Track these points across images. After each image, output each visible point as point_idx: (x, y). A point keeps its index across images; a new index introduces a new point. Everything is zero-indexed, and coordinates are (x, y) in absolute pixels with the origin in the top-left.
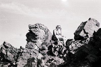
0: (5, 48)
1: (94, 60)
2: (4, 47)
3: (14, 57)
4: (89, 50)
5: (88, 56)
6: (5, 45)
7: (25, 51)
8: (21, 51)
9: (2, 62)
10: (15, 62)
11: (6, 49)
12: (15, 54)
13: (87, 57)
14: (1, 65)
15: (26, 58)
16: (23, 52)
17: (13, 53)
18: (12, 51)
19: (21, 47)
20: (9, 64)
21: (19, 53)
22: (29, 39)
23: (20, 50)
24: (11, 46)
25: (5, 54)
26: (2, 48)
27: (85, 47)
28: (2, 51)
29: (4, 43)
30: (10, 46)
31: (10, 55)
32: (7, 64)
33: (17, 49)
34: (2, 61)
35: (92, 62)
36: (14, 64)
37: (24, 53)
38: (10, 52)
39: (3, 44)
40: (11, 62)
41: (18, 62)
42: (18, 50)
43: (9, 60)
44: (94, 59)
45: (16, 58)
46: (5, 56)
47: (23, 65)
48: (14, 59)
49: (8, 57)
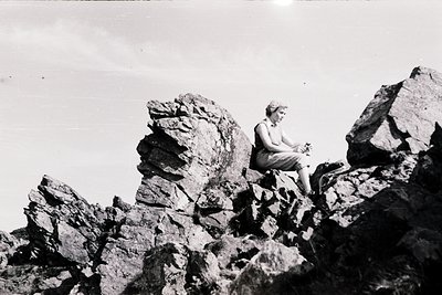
0: (48, 206)
1: (436, 251)
2: (43, 202)
3: (87, 244)
4: (411, 210)
5: (411, 234)
6: (49, 189)
7: (133, 216)
8: (118, 219)
9: (36, 268)
10: (91, 264)
11: (51, 210)
12: (92, 230)
13: (403, 240)
14: (33, 277)
15: (138, 247)
16: (124, 221)
17: (83, 224)
18: (77, 219)
19: (116, 200)
20: (66, 275)
21: (109, 224)
22: (150, 164)
23: (115, 213)
24: (75, 196)
25: (50, 229)
26: (33, 205)
27: (394, 194)
28: (35, 218)
29: (45, 182)
30: (69, 197)
31: (68, 236)
32: (56, 274)
33: (99, 209)
34: (35, 262)
35: (426, 259)
36: (88, 273)
37: (131, 224)
38: (70, 223)
39: (39, 187)
40: (75, 263)
41: (105, 263)
42: (105, 214)
43: (64, 254)
44: (437, 246)
45: (95, 247)
46: (50, 241)
47: (124, 277)
48: (85, 252)
49: (60, 243)
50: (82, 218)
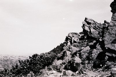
0: (87, 25)
2: (86, 24)
3: (99, 33)
6: (87, 21)
7: (111, 24)
8: (106, 26)
9: (87, 40)
10: (101, 38)
11: (88, 26)
12: (100, 30)
14: (86, 43)
15: (113, 32)
16: (108, 26)
17: (97, 28)
18: (95, 27)
20: (95, 41)
21: (104, 28)
22: (114, 10)
23: (105, 25)
24: (94, 21)
25: (89, 30)
26: (84, 25)
28: (85, 28)
29: (86, 19)
30: (93, 22)
31: (94, 32)
32: (92, 42)
33: (101, 24)
36: (101, 40)
37: (111, 26)
38: (94, 28)
39: (85, 20)
40: (96, 38)
41: (105, 37)
42: (103, 25)
43: (93, 37)
45: (101, 34)
46: (89, 33)
47: (111, 40)
48: (99, 35)
49: (92, 34)
50: (97, 27)
